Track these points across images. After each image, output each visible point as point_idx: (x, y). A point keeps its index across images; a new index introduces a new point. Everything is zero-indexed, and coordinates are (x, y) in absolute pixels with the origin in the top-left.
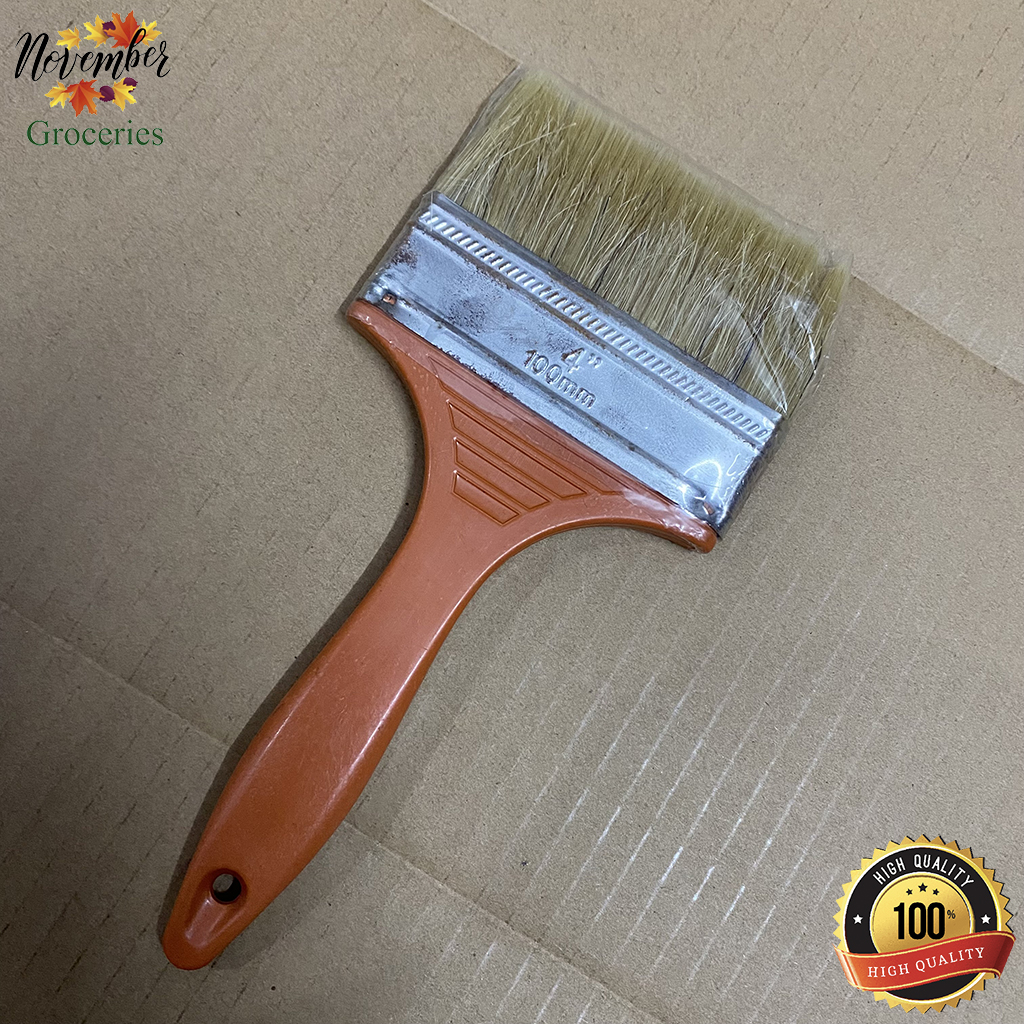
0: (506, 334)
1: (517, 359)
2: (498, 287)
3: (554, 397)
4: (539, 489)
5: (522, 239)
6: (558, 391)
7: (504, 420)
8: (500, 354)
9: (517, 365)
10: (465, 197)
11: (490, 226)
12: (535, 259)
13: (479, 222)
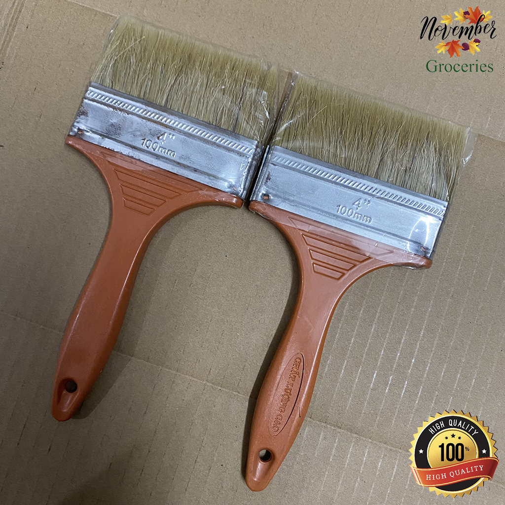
0: (132, 134)
1: (138, 144)
2: (124, 115)
3: (158, 157)
4: (160, 197)
5: (130, 92)
6: (159, 153)
7: (139, 171)
8: (131, 143)
9: (139, 147)
10: (103, 80)
11: (116, 90)
12: (137, 99)
13: (111, 90)
